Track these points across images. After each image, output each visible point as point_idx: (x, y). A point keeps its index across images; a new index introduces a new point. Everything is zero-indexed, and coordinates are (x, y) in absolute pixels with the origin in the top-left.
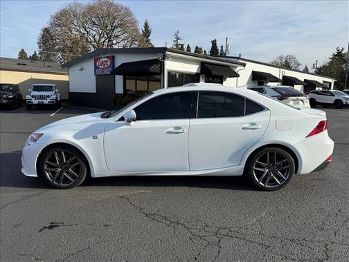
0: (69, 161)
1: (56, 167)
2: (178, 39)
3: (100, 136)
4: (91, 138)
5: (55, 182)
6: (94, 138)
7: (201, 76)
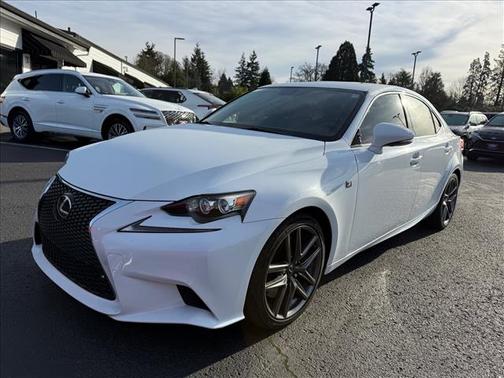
4: (344, 186)
7: (24, 55)
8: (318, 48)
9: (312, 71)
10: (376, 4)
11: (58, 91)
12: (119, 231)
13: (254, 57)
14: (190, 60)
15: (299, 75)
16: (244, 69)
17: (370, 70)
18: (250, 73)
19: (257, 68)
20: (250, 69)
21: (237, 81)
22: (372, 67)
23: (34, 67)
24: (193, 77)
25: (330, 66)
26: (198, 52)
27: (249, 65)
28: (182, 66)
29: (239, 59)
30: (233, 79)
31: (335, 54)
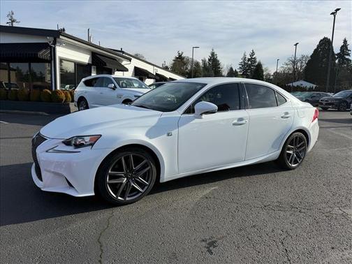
0: (138, 167)
1: (121, 176)
2: (13, 21)
3: (174, 132)
4: (166, 135)
5: (119, 198)
6: (168, 135)
7: (93, 67)
8: (296, 45)
9: (298, 61)
10: (338, 10)
11: (100, 86)
12: (47, 151)
13: (253, 53)
14: (207, 60)
15: (287, 64)
16: (245, 63)
17: (347, 57)
18: (250, 66)
19: (255, 62)
20: (250, 63)
21: (240, 72)
22: (348, 55)
23: (97, 73)
24: (208, 72)
25: (311, 56)
26: (213, 54)
27: (249, 60)
28: (201, 64)
29: (242, 56)
30: (238, 70)
31: (316, 47)
